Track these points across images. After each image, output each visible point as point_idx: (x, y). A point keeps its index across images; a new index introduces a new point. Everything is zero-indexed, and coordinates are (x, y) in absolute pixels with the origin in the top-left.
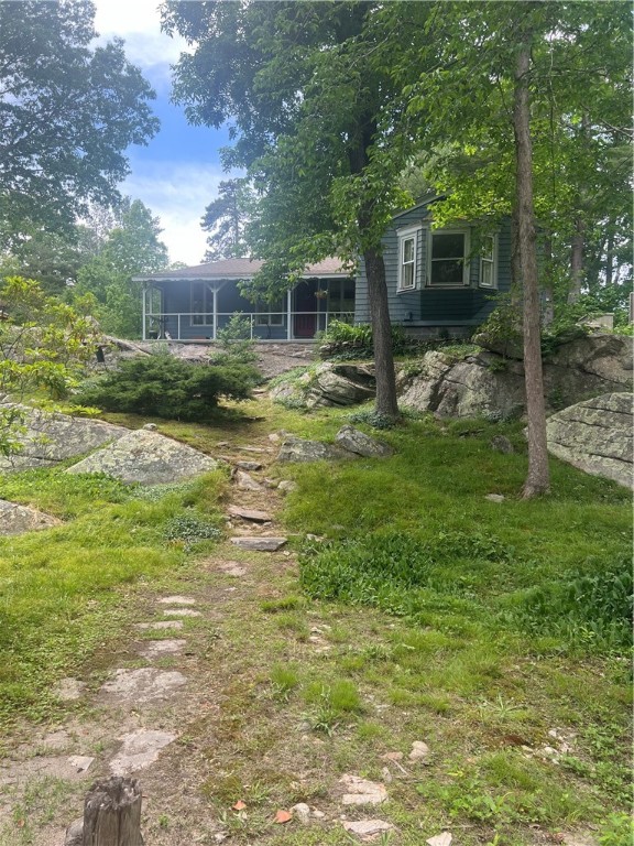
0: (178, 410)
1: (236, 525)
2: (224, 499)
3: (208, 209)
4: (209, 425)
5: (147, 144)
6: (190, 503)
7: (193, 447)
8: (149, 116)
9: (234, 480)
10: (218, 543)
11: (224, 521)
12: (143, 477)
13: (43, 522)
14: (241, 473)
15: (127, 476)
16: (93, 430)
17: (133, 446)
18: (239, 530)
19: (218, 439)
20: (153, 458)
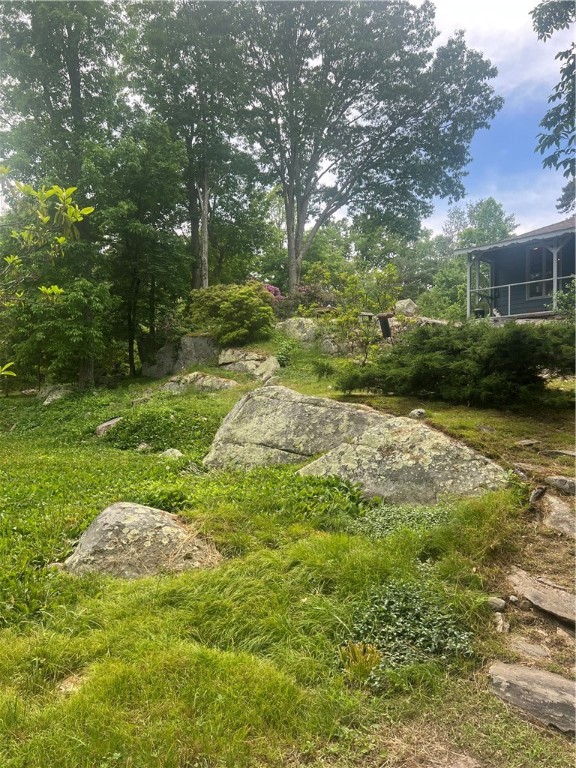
0: (467, 391)
1: (514, 625)
2: (503, 555)
3: (564, 190)
4: (516, 412)
5: (488, 127)
6: (431, 552)
7: (471, 445)
8: (491, 97)
9: (535, 512)
10: (455, 673)
11: (487, 610)
12: (390, 490)
13: (188, 557)
14: (553, 500)
15: (370, 486)
17: (382, 441)
18: (519, 643)
19: (521, 435)
20: (404, 460)
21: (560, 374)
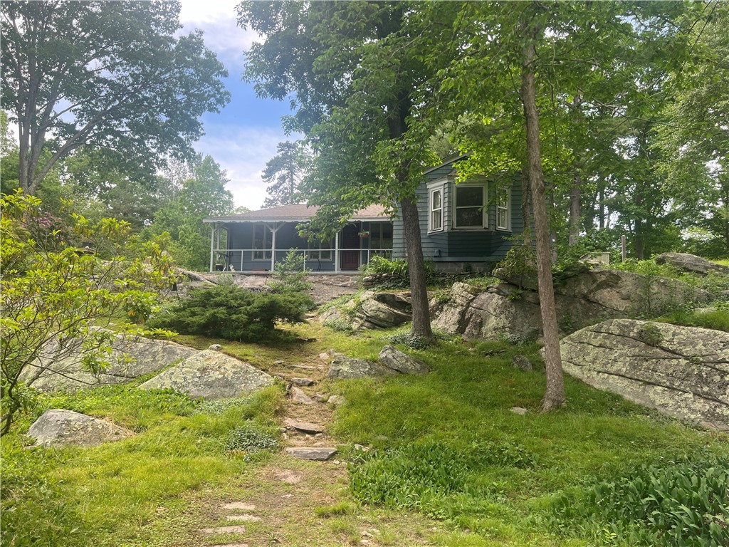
0: (240, 333)
1: (290, 436)
2: (280, 413)
3: (268, 164)
4: (267, 345)
5: (219, 112)
6: (250, 416)
7: (253, 365)
8: (222, 90)
9: (288, 395)
10: (274, 452)
11: (280, 432)
12: (208, 392)
13: (117, 434)
14: (295, 389)
15: (194, 391)
16: (164, 350)
17: (199, 365)
18: (293, 441)
19: (274, 358)
20: (217, 375)
21: (288, 322)
